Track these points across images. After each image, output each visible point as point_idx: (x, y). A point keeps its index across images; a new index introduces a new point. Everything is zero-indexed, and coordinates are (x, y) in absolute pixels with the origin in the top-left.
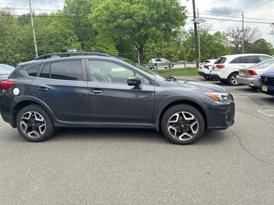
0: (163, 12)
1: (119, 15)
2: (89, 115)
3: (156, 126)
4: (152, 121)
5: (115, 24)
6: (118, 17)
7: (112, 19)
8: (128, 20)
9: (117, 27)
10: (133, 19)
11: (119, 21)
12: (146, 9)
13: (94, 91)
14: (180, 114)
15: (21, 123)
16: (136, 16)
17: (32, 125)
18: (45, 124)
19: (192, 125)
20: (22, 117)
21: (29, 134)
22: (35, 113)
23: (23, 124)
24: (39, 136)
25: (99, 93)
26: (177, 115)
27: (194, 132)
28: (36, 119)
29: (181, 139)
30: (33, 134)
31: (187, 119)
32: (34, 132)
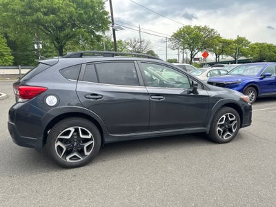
1: (39, 8)
2: (147, 124)
3: (207, 129)
4: (204, 125)
5: (34, 17)
6: (37, 10)
7: (29, 11)
8: (51, 16)
9: (35, 22)
10: (57, 16)
11: (40, 15)
12: (74, 7)
13: (155, 97)
14: (227, 116)
15: (56, 145)
16: (62, 13)
17: (73, 145)
18: (93, 142)
19: (233, 125)
20: (59, 137)
21: (68, 158)
22: (80, 128)
23: (59, 147)
24: (82, 159)
25: (160, 99)
26: (224, 116)
27: (234, 131)
28: (82, 136)
29: (225, 138)
30: (75, 156)
31: (230, 119)
32: (75, 154)
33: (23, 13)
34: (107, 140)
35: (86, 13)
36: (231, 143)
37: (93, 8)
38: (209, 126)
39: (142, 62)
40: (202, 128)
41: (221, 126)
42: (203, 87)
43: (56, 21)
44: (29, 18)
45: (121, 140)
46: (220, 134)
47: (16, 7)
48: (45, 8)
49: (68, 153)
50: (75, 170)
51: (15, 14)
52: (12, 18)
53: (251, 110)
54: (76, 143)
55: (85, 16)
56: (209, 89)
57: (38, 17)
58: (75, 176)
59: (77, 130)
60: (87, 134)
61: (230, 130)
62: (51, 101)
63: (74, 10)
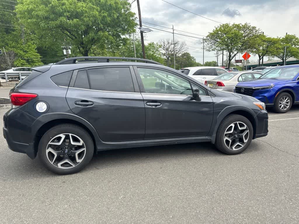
0: (115, 16)
1: (62, 13)
3: (212, 139)
5: (58, 22)
6: (61, 15)
7: (52, 16)
8: (75, 20)
9: (58, 27)
10: (80, 20)
11: (63, 19)
12: (97, 10)
13: (151, 104)
14: (236, 125)
15: (47, 151)
16: (85, 17)
17: (64, 152)
18: (85, 149)
19: (244, 134)
20: (49, 143)
21: (59, 165)
22: (70, 134)
23: (50, 153)
24: (74, 166)
25: (156, 106)
26: (233, 125)
27: (245, 141)
28: (73, 143)
29: (234, 149)
30: (66, 163)
31: (240, 128)
32: (67, 161)
33: (46, 18)
34: (99, 148)
35: (110, 15)
36: (241, 155)
37: (117, 9)
38: (214, 135)
39: (139, 67)
40: (207, 137)
41: (229, 135)
42: (207, 93)
43: (79, 26)
44: (53, 24)
45: (114, 148)
46: (228, 144)
47: (40, 13)
48: (68, 12)
49: (59, 159)
50: (67, 177)
51: (39, 20)
52: (37, 24)
53: (267, 118)
54: (67, 150)
55: (109, 19)
56: (214, 95)
57: (61, 21)
58: (64, 182)
59: (67, 137)
60: (78, 141)
61: (241, 140)
62: (41, 107)
63: (97, 13)
